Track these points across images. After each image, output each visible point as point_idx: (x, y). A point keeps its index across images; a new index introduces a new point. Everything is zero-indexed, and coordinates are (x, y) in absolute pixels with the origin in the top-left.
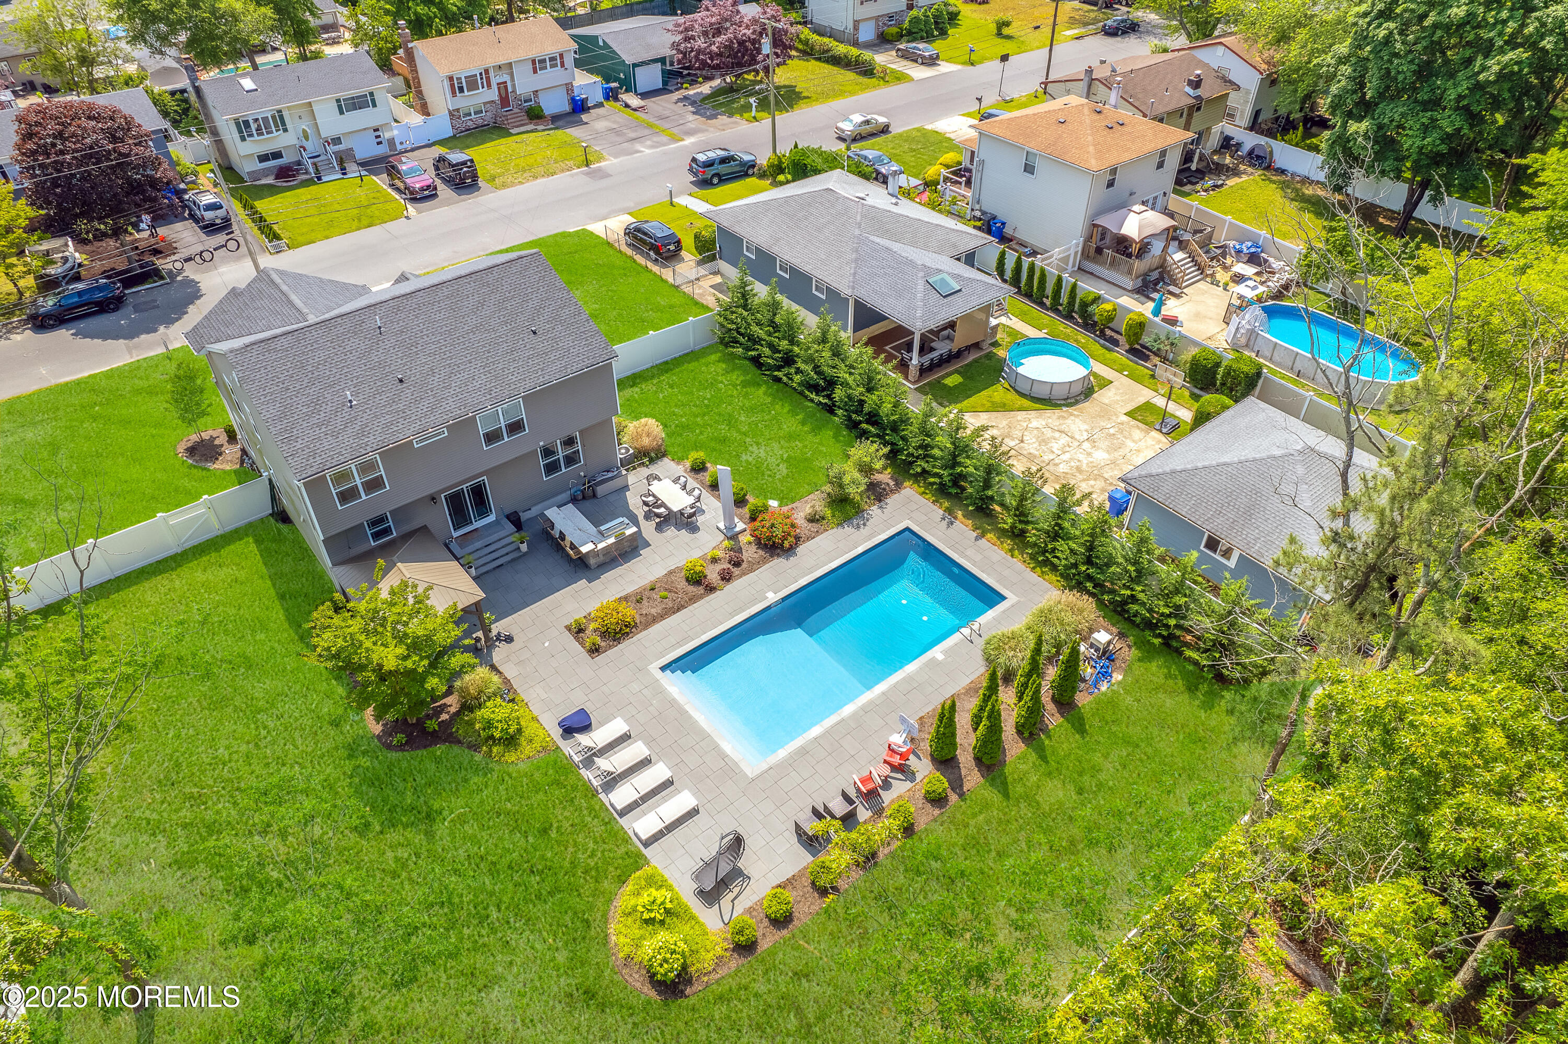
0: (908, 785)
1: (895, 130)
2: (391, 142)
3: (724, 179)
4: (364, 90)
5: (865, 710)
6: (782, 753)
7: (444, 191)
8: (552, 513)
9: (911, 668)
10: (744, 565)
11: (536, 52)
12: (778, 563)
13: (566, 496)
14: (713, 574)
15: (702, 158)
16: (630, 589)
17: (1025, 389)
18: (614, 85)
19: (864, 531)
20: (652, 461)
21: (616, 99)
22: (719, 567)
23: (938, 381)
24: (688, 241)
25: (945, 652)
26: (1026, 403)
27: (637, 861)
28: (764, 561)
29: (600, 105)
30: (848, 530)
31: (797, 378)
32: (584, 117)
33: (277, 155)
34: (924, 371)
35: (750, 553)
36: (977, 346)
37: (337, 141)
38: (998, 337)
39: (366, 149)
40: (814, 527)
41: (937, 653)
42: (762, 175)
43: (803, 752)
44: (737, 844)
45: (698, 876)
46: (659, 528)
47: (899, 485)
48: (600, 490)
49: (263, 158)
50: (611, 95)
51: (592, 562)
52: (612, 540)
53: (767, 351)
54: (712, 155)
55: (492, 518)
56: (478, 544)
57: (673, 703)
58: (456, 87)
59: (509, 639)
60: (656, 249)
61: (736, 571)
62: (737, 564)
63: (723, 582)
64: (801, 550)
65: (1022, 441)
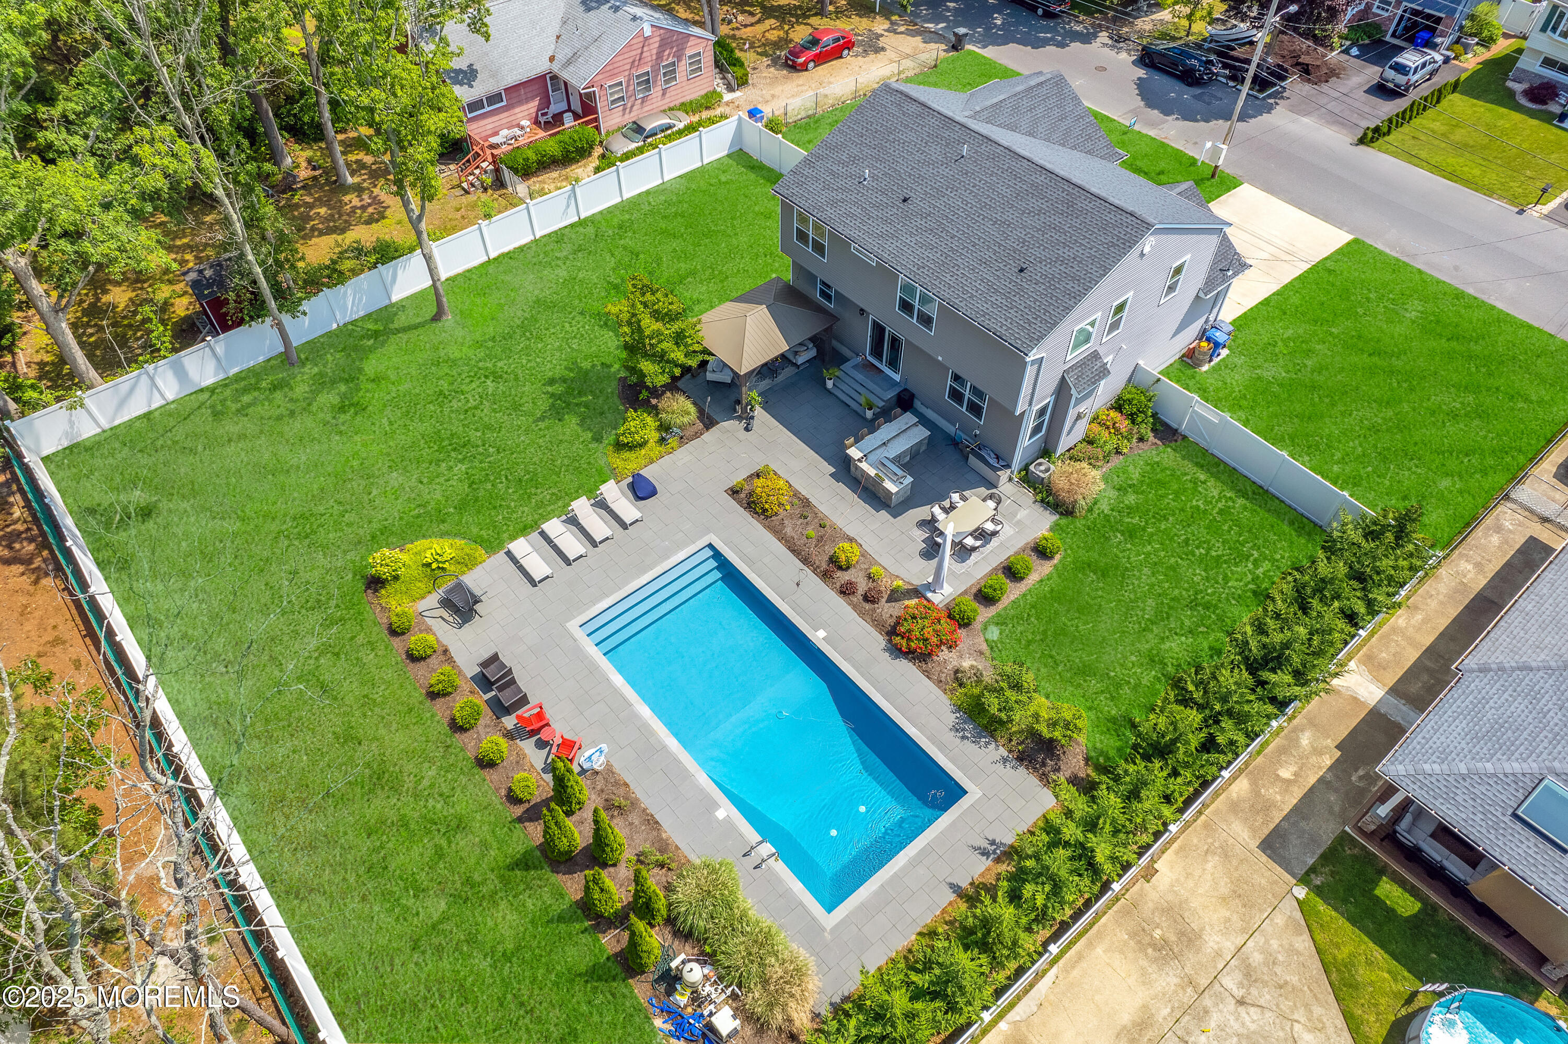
0: (540, 766)
5: (643, 727)
8: (908, 417)
10: (867, 606)
12: (879, 640)
13: (950, 429)
14: (850, 576)
16: (822, 507)
19: (951, 739)
20: (1046, 505)
22: (861, 581)
25: (727, 820)
27: (492, 545)
28: (877, 624)
30: (951, 718)
35: (889, 611)
40: (947, 677)
41: (725, 811)
47: (1059, 785)
49: (1549, 62)
52: (872, 472)
55: (898, 378)
59: (749, 429)
61: (857, 598)
62: (869, 599)
63: (838, 586)
64: (905, 667)
65: (1241, 1002)
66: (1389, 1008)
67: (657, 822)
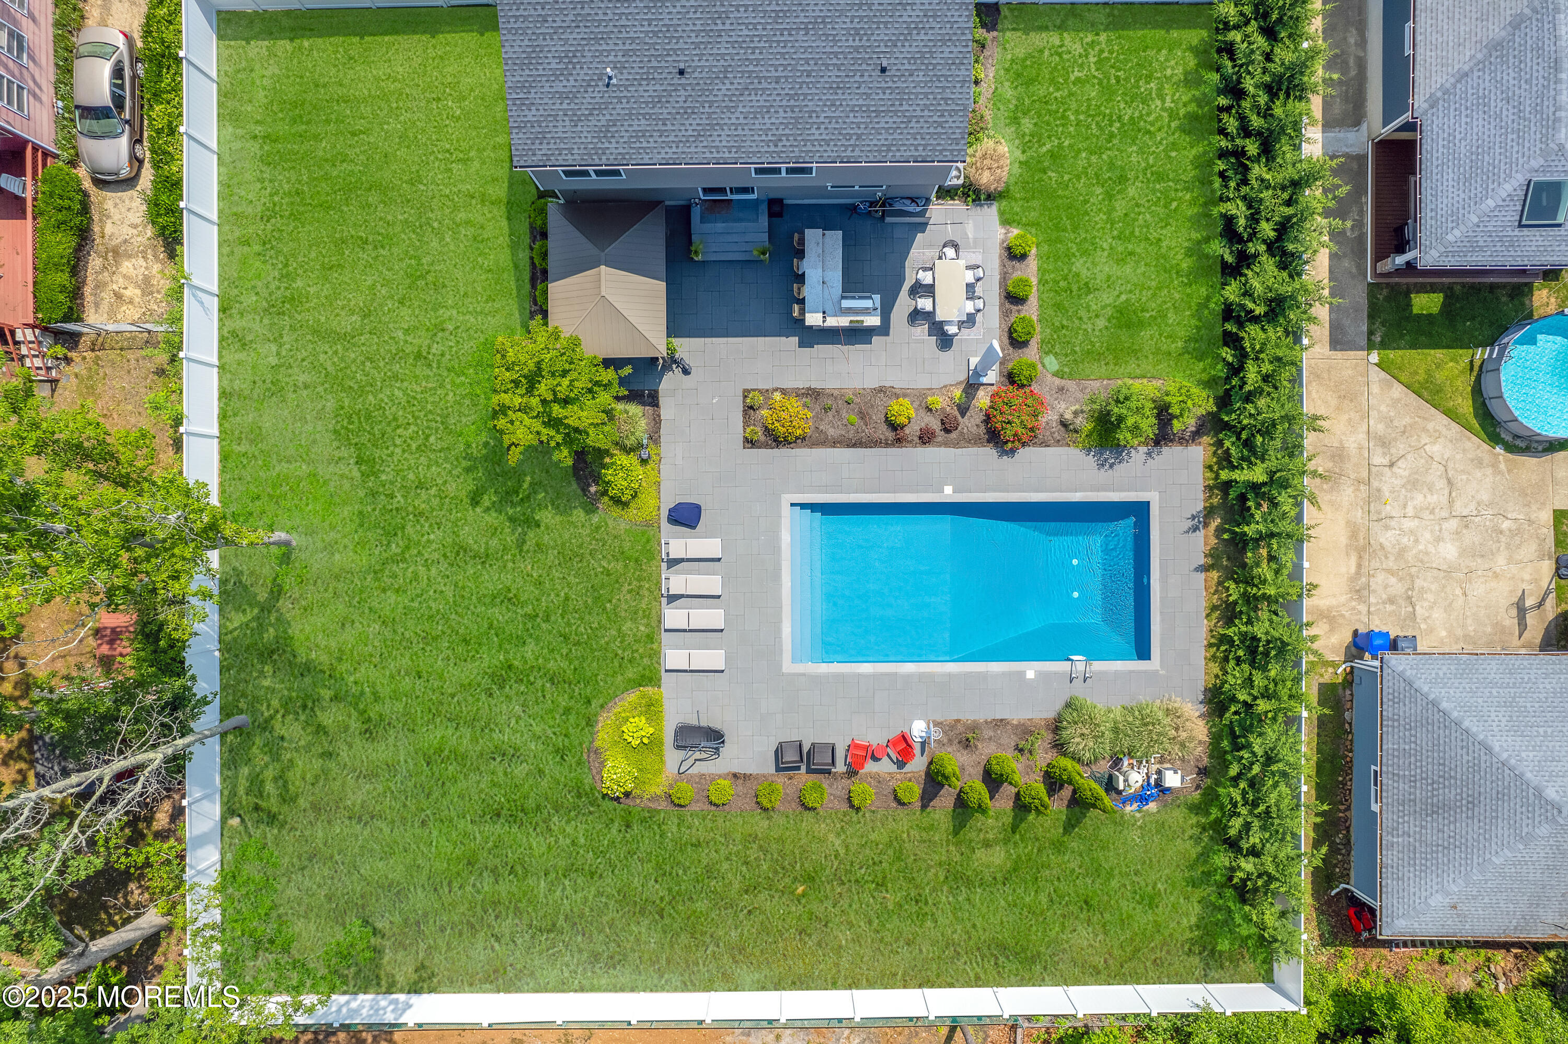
0: (893, 768)
8: (812, 235)
9: (995, 668)
10: (954, 435)
12: (989, 452)
14: (916, 424)
17: (1488, 389)
19: (1104, 475)
20: (978, 202)
22: (928, 420)
23: (1410, 291)
25: (1039, 674)
26: (1466, 405)
27: (653, 678)
28: (974, 441)
30: (1090, 461)
35: (972, 423)
40: (1058, 434)
41: (1031, 670)
46: (914, 316)
47: (1195, 438)
48: (888, 224)
52: (844, 321)
55: (752, 196)
56: (720, 227)
59: (687, 371)
61: (941, 436)
62: (948, 429)
63: (916, 439)
64: (1025, 454)
65: (1392, 465)
66: (1464, 384)
67: (1002, 720)
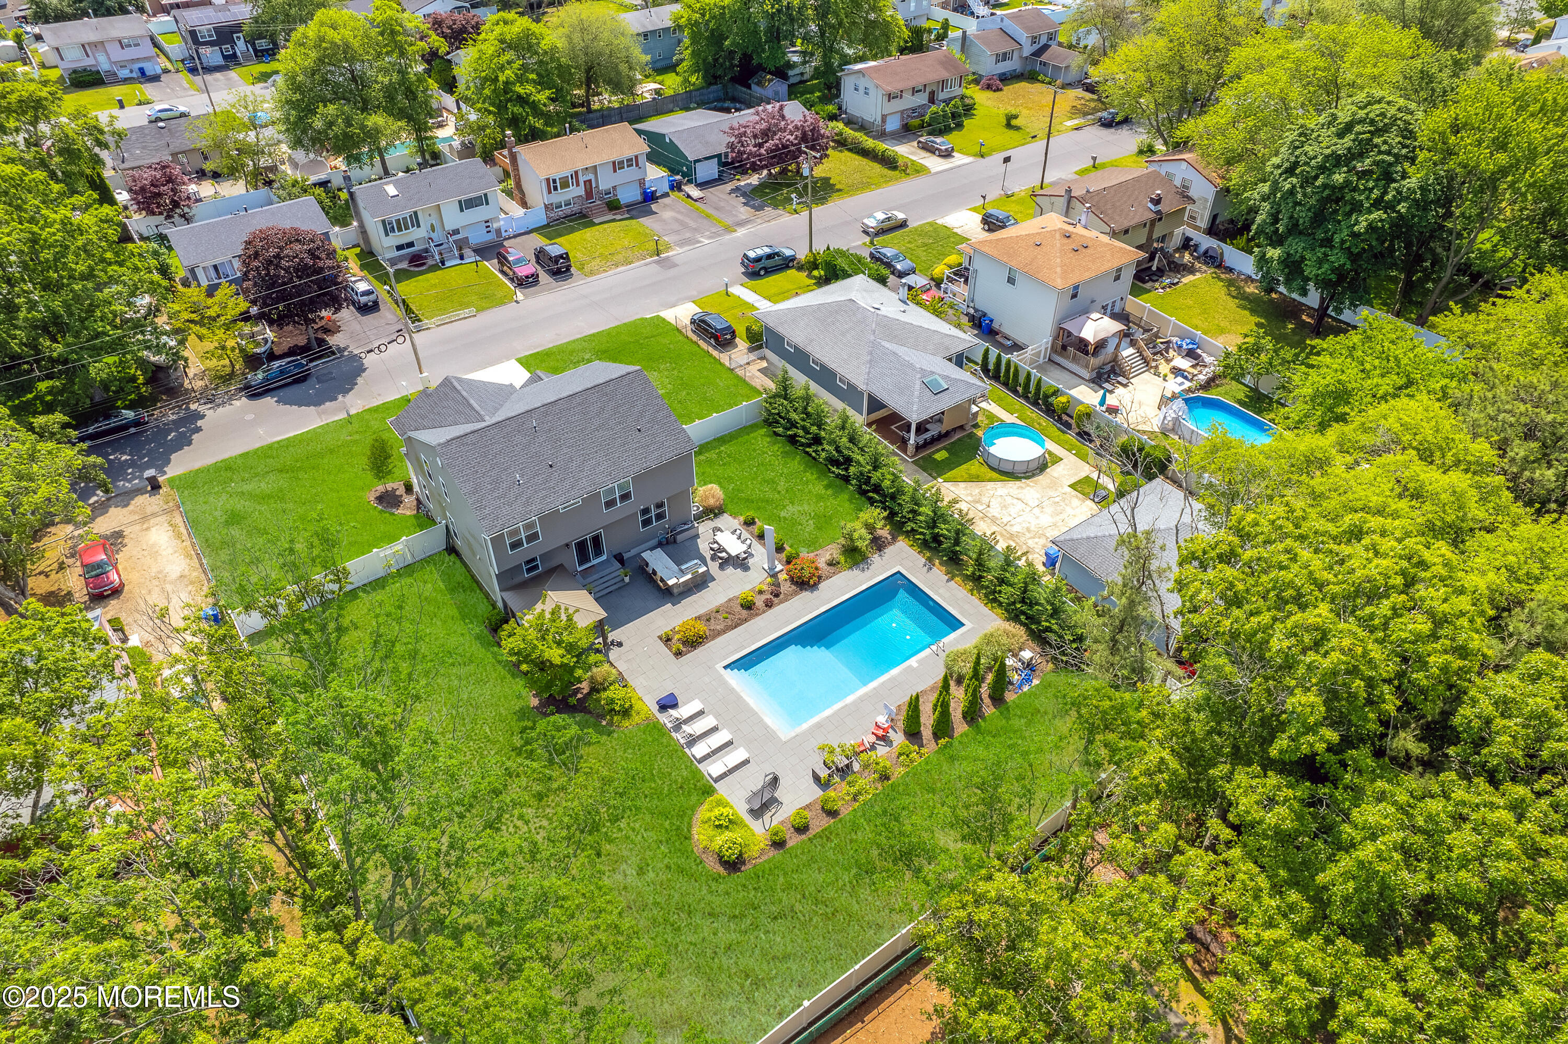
0: (887, 749)
1: (912, 224)
2: (498, 231)
3: (769, 271)
4: (481, 193)
5: (861, 699)
6: (805, 726)
7: (544, 277)
8: (646, 555)
9: (895, 672)
10: (782, 596)
11: (616, 157)
12: (806, 595)
13: (654, 542)
14: (759, 601)
15: (752, 255)
16: (702, 611)
17: (995, 464)
18: (678, 177)
19: (867, 573)
20: (716, 516)
21: (680, 189)
22: (764, 597)
23: (930, 456)
24: (741, 330)
25: (918, 661)
26: (995, 475)
27: (708, 791)
28: (795, 594)
29: (666, 195)
30: (856, 572)
31: (823, 454)
32: (654, 207)
33: (411, 245)
34: (918, 448)
35: (786, 587)
36: (961, 428)
37: (456, 232)
38: (979, 419)
39: (478, 237)
40: (832, 569)
41: (913, 662)
42: (800, 268)
43: (819, 726)
44: (775, 781)
45: (749, 801)
46: (722, 567)
47: (894, 539)
48: (680, 538)
49: (399, 248)
50: (676, 187)
51: (675, 591)
52: (689, 576)
53: (801, 432)
54: (760, 252)
55: (604, 557)
56: (595, 577)
57: (732, 690)
58: (552, 185)
59: (620, 644)
60: (716, 338)
61: (776, 600)
62: (777, 595)
63: (767, 607)
64: (822, 586)
65: (988, 506)
66: (985, 469)
67: (921, 691)
